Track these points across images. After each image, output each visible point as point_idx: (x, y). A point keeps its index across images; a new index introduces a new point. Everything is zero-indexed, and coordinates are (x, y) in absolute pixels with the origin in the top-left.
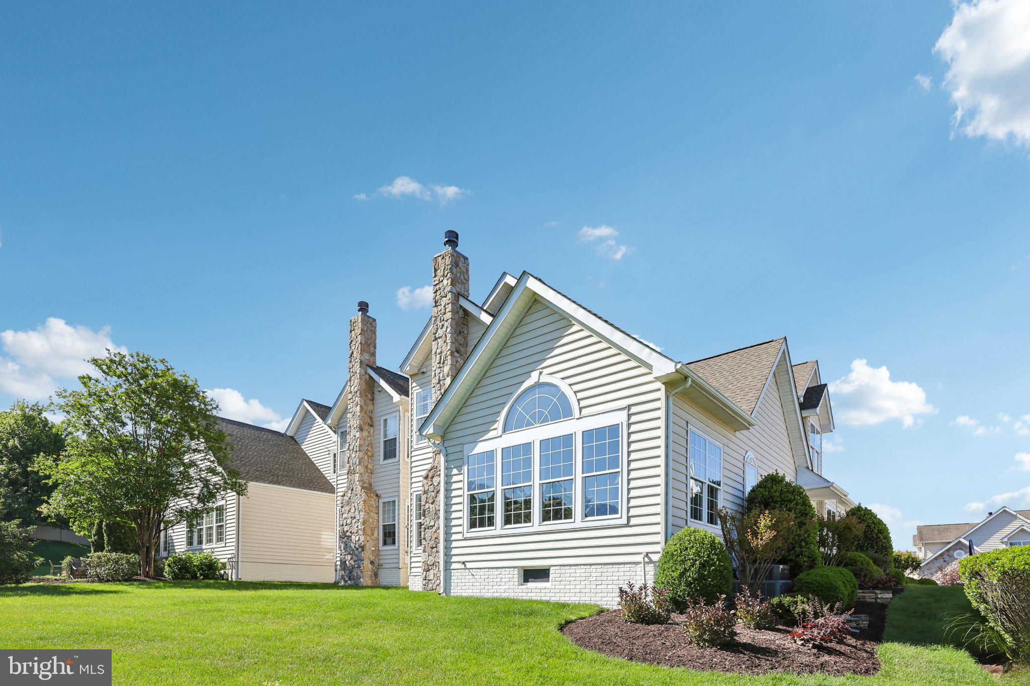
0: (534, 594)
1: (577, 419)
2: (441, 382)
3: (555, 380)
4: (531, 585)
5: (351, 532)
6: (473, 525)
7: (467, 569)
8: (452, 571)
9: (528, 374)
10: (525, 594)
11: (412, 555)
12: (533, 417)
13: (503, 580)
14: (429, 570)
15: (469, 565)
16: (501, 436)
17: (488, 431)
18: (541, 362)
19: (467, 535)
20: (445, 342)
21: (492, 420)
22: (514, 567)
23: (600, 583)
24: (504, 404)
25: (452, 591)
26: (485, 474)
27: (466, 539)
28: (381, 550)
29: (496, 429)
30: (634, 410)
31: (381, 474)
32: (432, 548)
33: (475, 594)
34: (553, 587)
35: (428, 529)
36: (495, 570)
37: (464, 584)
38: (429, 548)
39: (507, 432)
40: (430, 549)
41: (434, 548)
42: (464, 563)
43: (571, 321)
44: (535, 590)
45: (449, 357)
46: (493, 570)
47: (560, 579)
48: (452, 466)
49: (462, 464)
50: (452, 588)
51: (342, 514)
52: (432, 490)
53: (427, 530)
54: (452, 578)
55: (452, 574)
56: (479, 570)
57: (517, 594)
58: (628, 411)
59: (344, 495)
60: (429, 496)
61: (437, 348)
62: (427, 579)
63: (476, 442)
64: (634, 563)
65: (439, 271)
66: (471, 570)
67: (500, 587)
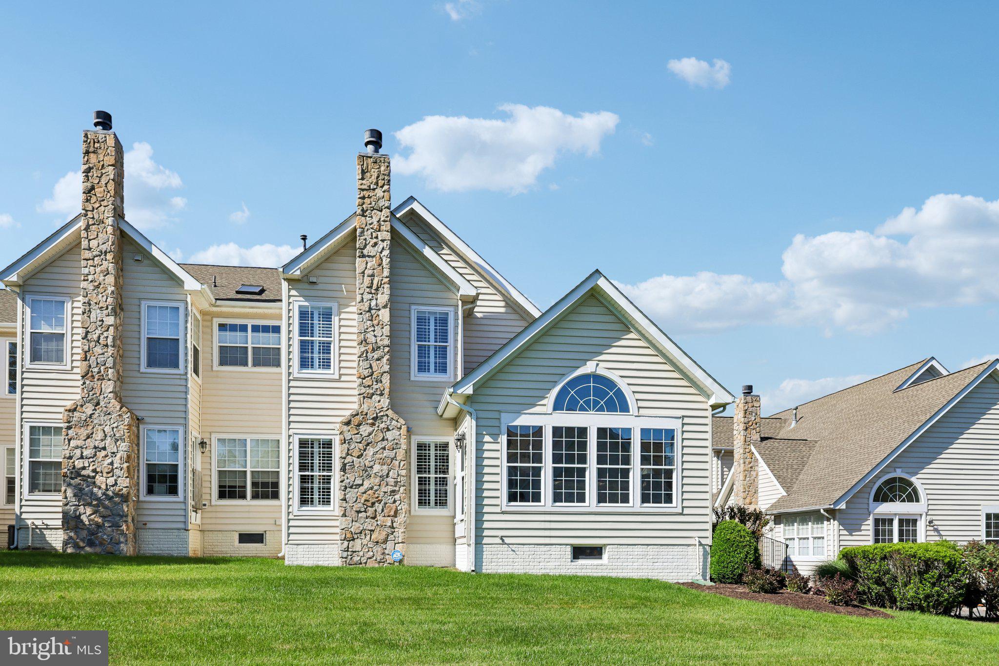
0: (590, 571)
1: (636, 416)
2: (373, 312)
3: (613, 376)
4: (581, 562)
5: (94, 471)
6: (512, 497)
7: (506, 544)
8: (484, 546)
9: (585, 361)
10: (580, 571)
11: (291, 517)
12: (588, 403)
13: (553, 556)
14: (353, 539)
15: (507, 540)
16: (551, 414)
17: (535, 405)
18: (599, 354)
19: (505, 509)
20: (379, 265)
21: (541, 395)
22: (567, 545)
23: (656, 560)
24: (555, 383)
25: (483, 567)
26: (531, 448)
27: (503, 513)
28: (142, 502)
29: (545, 405)
30: (686, 420)
31: (142, 387)
32: (358, 512)
33: (516, 571)
34: (611, 564)
35: (351, 487)
36: (543, 546)
37: (500, 560)
38: (353, 512)
39: (557, 412)
40: (354, 514)
41: (361, 512)
42: (502, 538)
43: (629, 328)
44: (587, 567)
45: (387, 286)
46: (541, 546)
47: (618, 557)
48: (484, 433)
49: (498, 433)
50: (484, 564)
51: (69, 440)
52: (358, 441)
53: (348, 489)
54: (484, 553)
55: (484, 549)
56: (522, 546)
57: (569, 571)
58: (683, 420)
59: (75, 410)
60: (352, 447)
61: (366, 268)
62: (350, 550)
63: (519, 413)
64: (686, 545)
65: (368, 175)
66: (511, 546)
67: (549, 564)
